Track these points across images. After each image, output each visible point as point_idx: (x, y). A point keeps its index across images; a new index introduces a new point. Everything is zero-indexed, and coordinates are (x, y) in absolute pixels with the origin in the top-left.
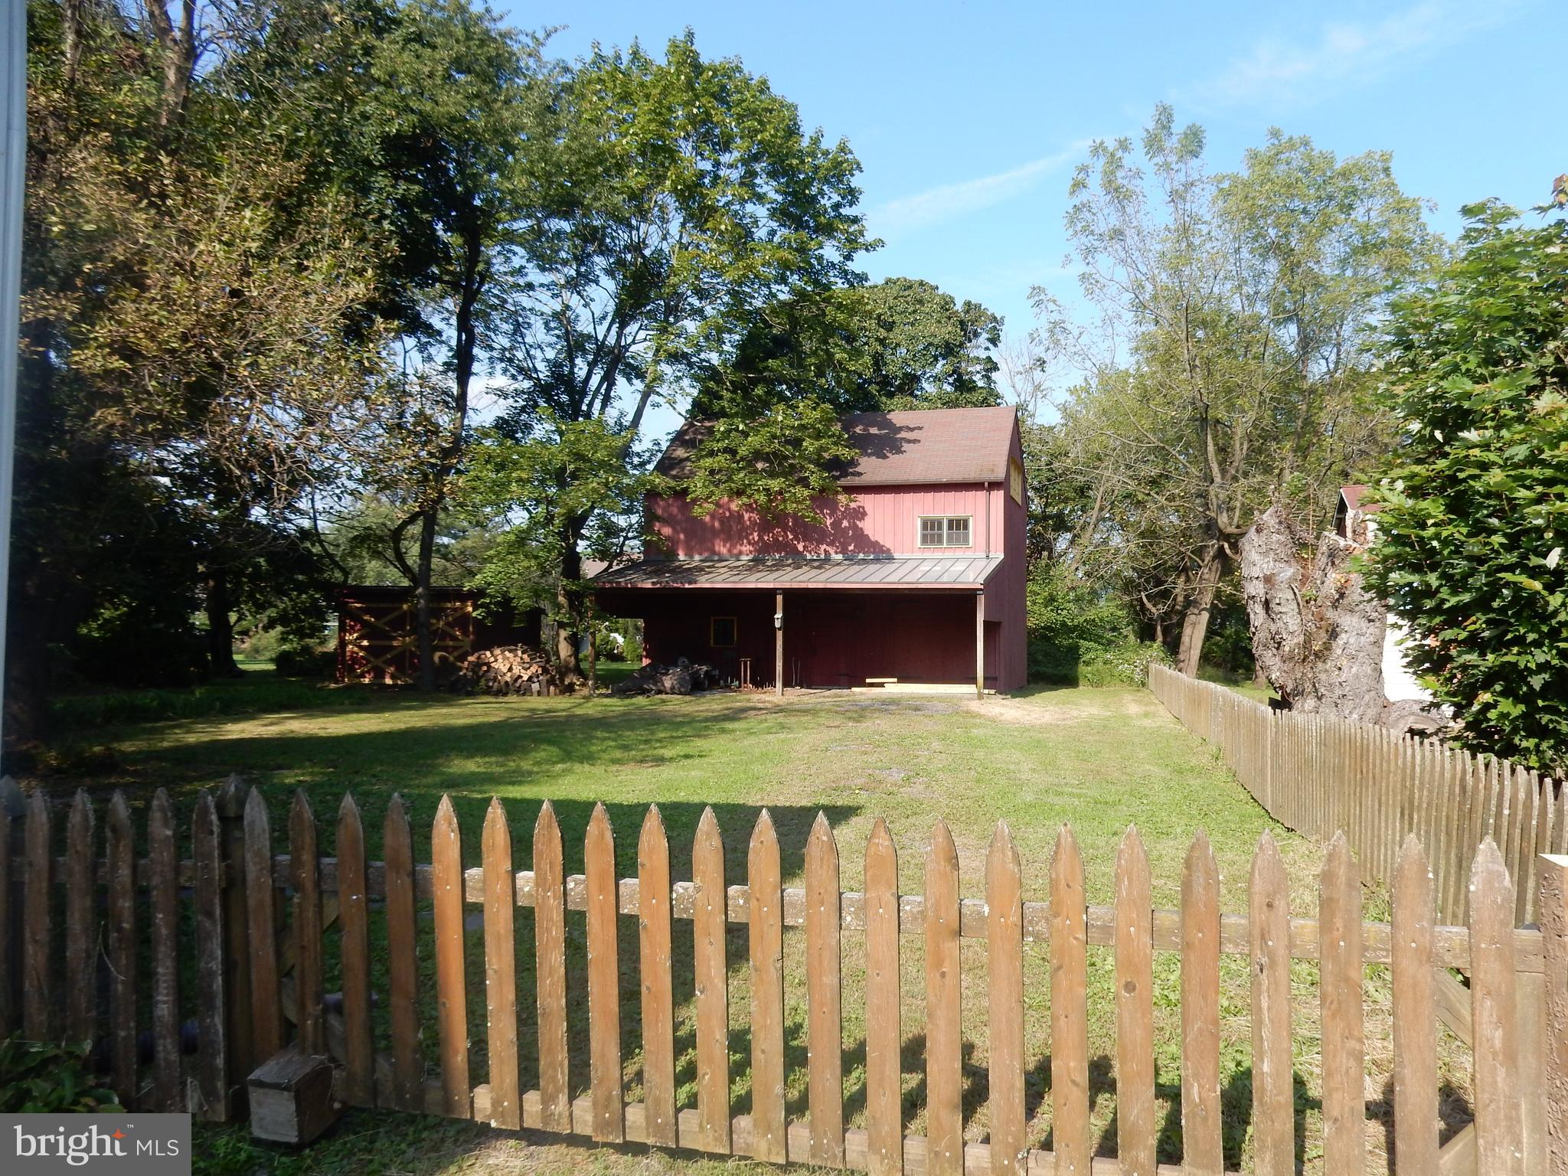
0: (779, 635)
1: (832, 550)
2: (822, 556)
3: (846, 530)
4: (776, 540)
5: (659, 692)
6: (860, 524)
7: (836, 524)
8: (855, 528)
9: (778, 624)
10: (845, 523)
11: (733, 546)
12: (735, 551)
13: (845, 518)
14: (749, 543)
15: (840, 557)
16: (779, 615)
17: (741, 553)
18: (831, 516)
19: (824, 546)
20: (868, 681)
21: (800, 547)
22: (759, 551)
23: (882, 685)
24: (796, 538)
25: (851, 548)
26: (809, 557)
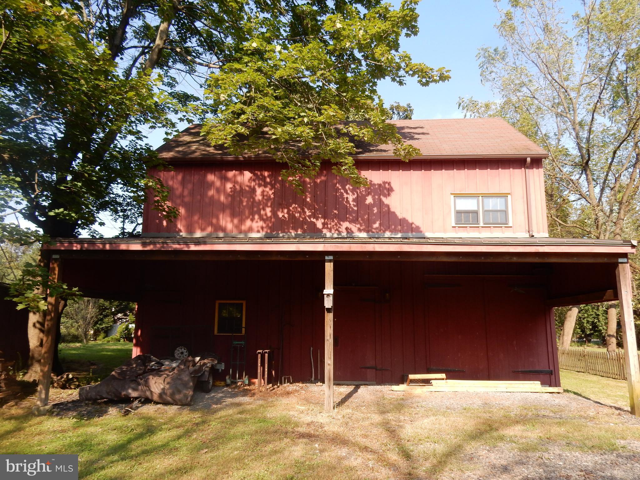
0: (329, 318)
1: (354, 228)
2: (344, 234)
3: (370, 207)
4: (292, 216)
5: (147, 401)
6: (386, 201)
7: (359, 200)
8: (380, 204)
9: (328, 303)
10: (369, 200)
11: (242, 221)
12: (243, 228)
13: (369, 194)
14: (261, 218)
15: (363, 235)
16: (329, 290)
17: (250, 229)
18: (353, 191)
19: (346, 224)
20: (412, 377)
21: (319, 224)
22: (272, 229)
23: (427, 382)
24: (314, 216)
25: (376, 225)
26: (328, 235)
